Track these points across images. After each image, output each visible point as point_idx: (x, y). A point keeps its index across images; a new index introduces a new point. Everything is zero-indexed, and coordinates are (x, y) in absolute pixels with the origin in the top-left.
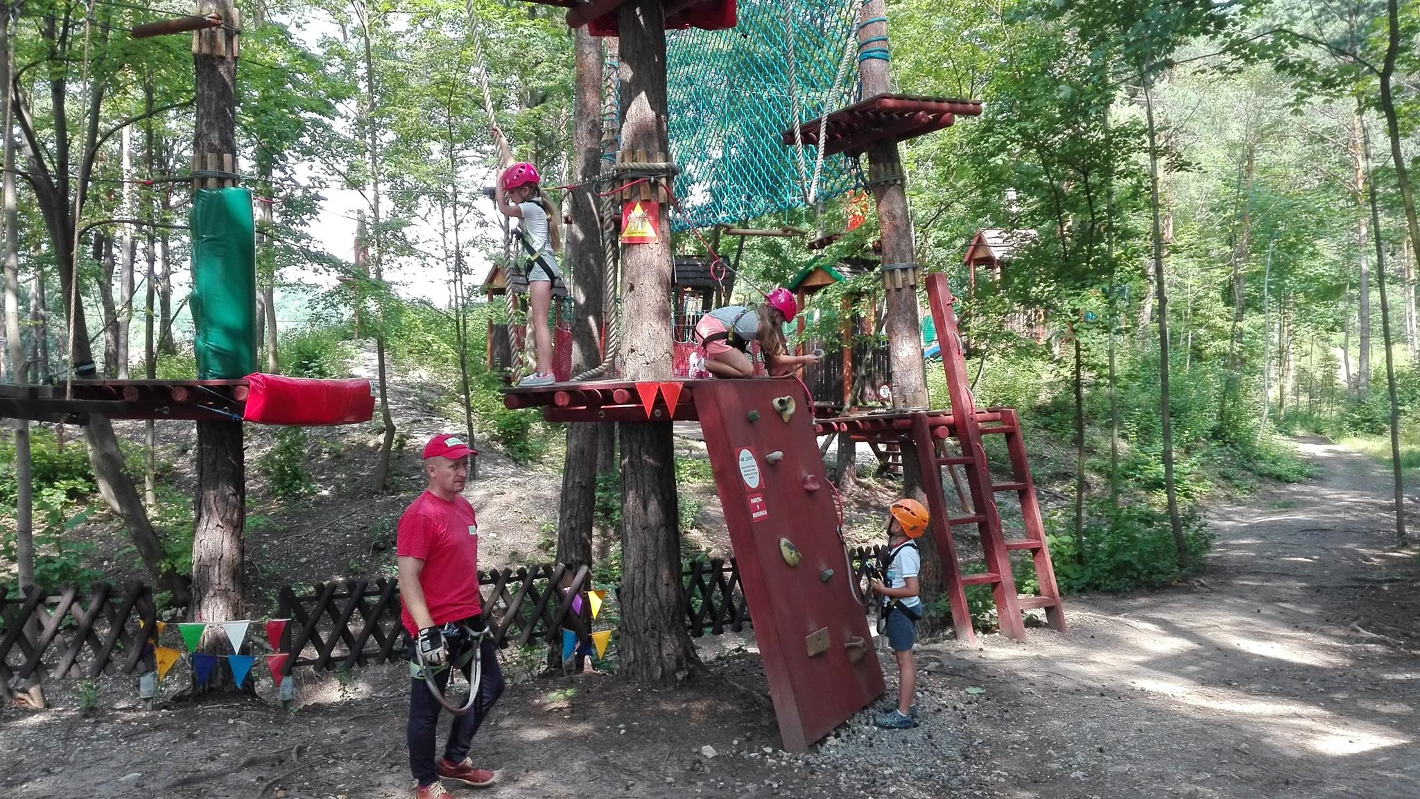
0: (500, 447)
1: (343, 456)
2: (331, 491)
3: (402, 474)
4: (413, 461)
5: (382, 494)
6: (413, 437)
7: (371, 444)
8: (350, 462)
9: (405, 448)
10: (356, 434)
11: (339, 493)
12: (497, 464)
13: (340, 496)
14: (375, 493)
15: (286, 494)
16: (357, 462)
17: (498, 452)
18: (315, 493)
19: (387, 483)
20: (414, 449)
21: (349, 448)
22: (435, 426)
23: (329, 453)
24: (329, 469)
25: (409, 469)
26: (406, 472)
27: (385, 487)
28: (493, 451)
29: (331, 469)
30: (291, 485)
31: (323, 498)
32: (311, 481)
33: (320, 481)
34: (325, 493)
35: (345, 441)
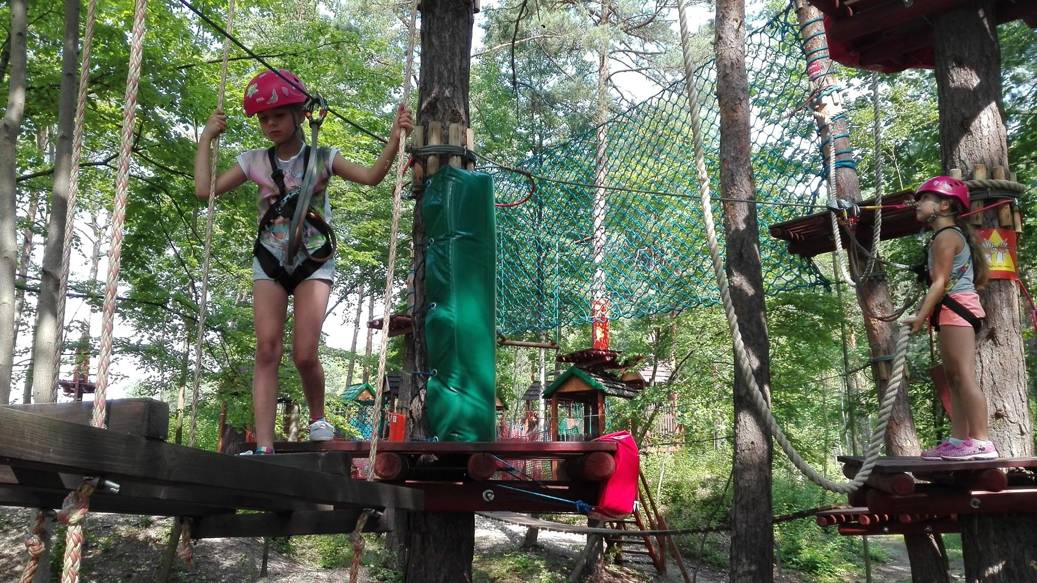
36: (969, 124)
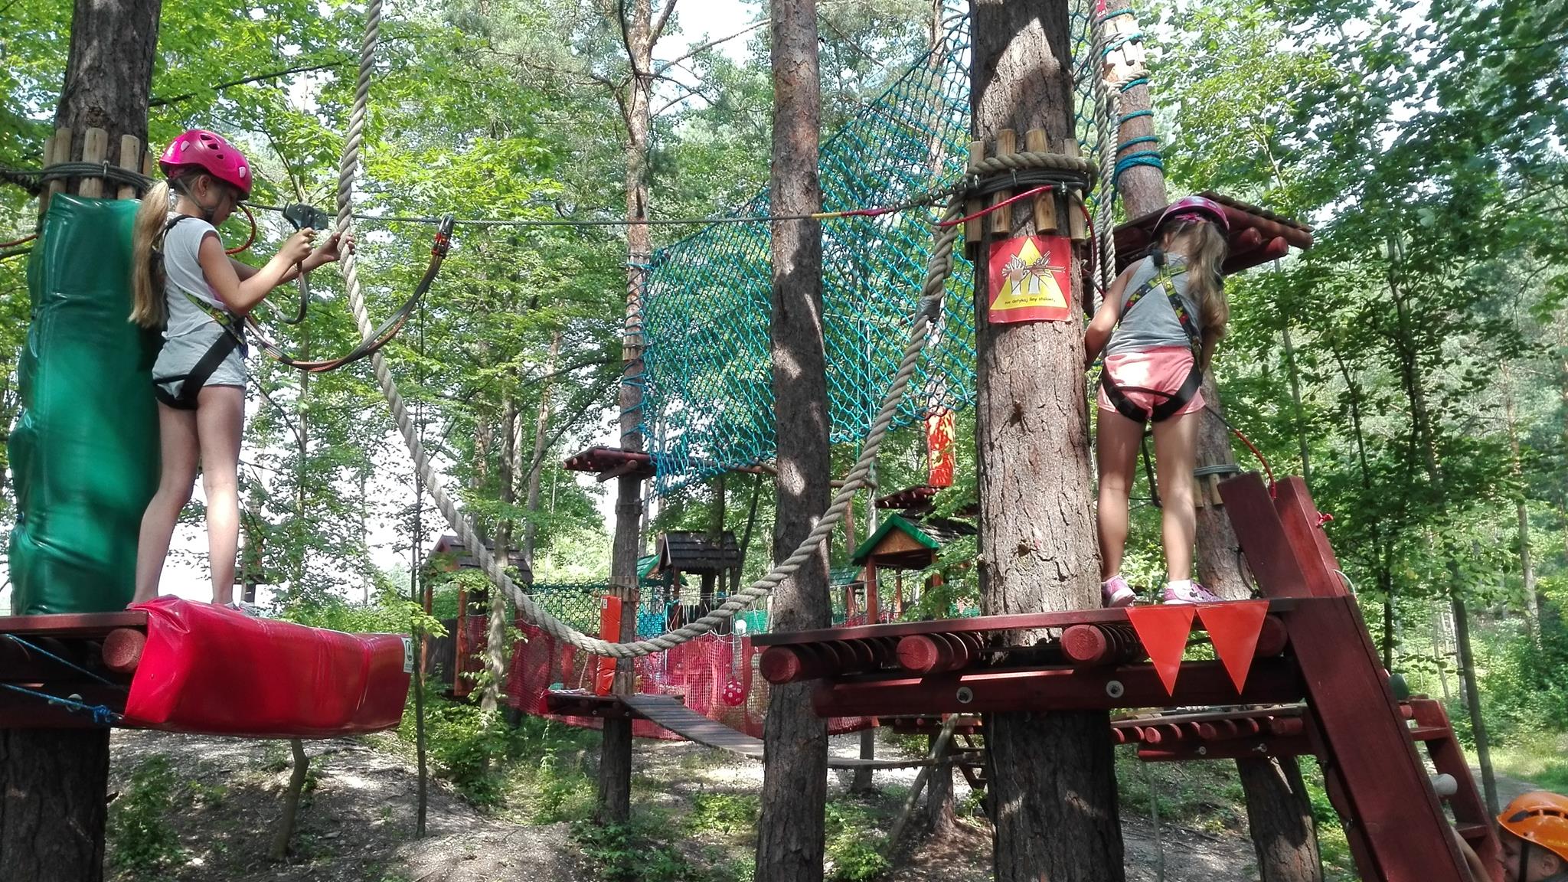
0: (450, 787)
1: (225, 805)
2: (207, 860)
3: (312, 831)
4: (328, 810)
5: (284, 862)
6: (327, 775)
7: (267, 786)
8: (235, 813)
9: (316, 792)
10: (244, 773)
11: (217, 862)
12: (449, 812)
13: (220, 867)
14: (272, 861)
15: (137, 864)
16: (246, 814)
17: (447, 793)
18: (181, 863)
19: (290, 845)
20: (330, 793)
21: (234, 793)
22: (357, 758)
23: (205, 801)
24: (202, 825)
25: (323, 823)
26: (319, 827)
27: (288, 852)
28: (441, 792)
29: (207, 825)
30: (146, 851)
31: (194, 870)
32: (177, 844)
33: (189, 844)
34: (198, 862)
35: (228, 783)
36: (995, 62)
